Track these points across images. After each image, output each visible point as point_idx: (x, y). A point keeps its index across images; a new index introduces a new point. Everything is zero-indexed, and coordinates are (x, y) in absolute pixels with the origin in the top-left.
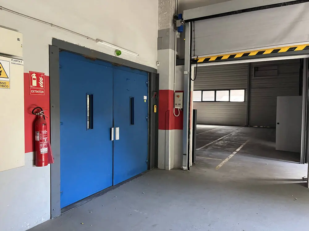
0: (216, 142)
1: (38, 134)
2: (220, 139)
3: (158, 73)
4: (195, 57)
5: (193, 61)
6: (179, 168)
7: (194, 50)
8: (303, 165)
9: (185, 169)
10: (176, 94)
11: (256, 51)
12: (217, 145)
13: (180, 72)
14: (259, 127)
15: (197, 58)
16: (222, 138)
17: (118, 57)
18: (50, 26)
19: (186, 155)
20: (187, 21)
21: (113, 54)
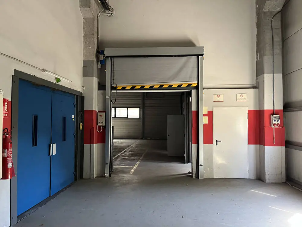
0: (122, 153)
1: (6, 151)
2: (125, 150)
3: (83, 96)
4: (115, 85)
5: (113, 88)
6: (102, 176)
7: (114, 80)
8: (187, 164)
9: (107, 176)
10: (99, 114)
11: (158, 85)
12: (124, 156)
13: (101, 96)
14: (151, 139)
15: (116, 86)
16: (126, 150)
17: (57, 83)
18: (12, 60)
19: (108, 164)
20: (108, 57)
21: (53, 81)
